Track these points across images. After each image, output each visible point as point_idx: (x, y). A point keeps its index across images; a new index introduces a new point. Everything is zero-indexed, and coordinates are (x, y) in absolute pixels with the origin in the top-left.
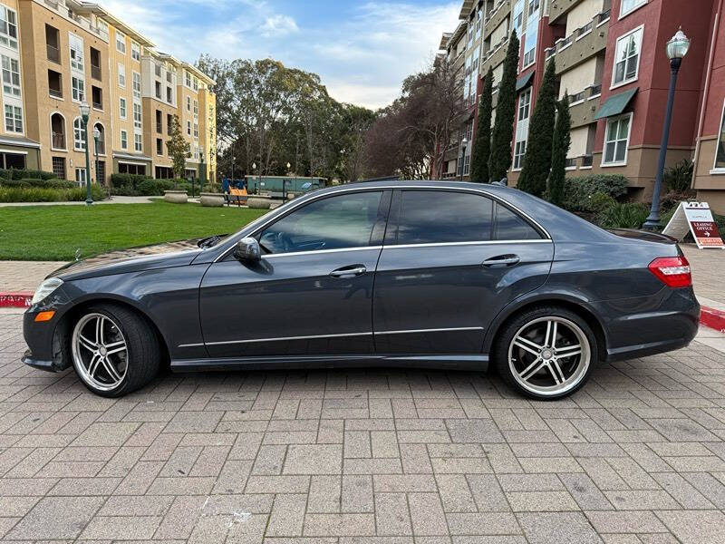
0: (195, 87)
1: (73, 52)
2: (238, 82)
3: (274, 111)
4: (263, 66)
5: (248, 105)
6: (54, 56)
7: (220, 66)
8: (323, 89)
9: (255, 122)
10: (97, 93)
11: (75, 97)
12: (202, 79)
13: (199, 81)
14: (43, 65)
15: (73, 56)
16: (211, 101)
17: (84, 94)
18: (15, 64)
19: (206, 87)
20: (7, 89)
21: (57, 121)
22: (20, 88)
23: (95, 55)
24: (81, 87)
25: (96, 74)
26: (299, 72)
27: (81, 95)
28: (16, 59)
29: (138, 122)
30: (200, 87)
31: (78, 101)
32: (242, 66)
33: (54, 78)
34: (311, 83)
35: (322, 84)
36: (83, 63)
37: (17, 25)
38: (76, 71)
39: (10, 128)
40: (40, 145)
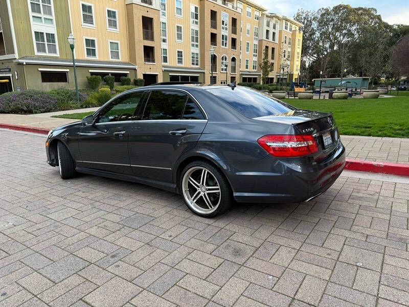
0: (291, 30)
1: (223, 22)
2: (320, 22)
3: (342, 37)
4: (337, 9)
5: (325, 36)
6: (214, 26)
7: (309, 14)
8: (379, 17)
9: (327, 46)
10: (234, 41)
11: (223, 45)
12: (295, 24)
13: (293, 26)
14: (209, 30)
15: (223, 24)
16: (299, 37)
17: (228, 42)
18: (197, 32)
19: (297, 28)
20: (193, 45)
21: (214, 58)
22: (198, 44)
23: (234, 21)
24: (226, 39)
25: (234, 32)
26: (362, 9)
27: (226, 44)
28: (197, 30)
29: (255, 54)
30: (293, 29)
31: (224, 47)
32: (323, 12)
33: (213, 36)
34: (370, 15)
35: (378, 14)
36: (227, 27)
37: (199, 13)
38: (224, 31)
39: (193, 64)
40: (205, 71)
